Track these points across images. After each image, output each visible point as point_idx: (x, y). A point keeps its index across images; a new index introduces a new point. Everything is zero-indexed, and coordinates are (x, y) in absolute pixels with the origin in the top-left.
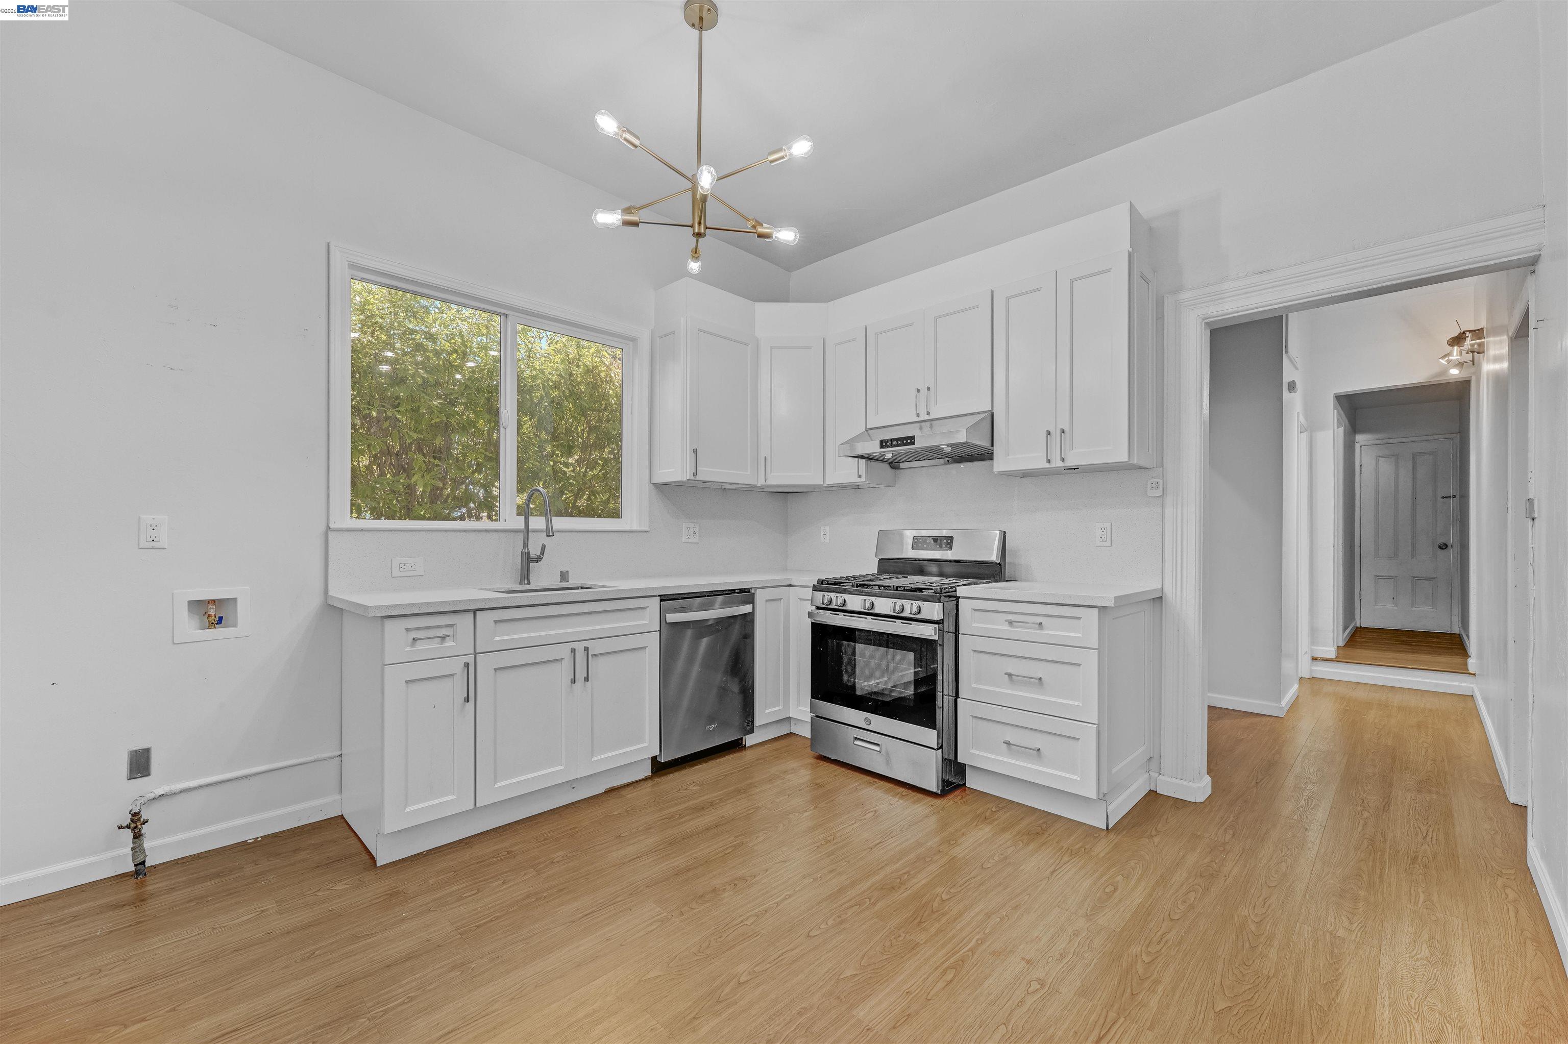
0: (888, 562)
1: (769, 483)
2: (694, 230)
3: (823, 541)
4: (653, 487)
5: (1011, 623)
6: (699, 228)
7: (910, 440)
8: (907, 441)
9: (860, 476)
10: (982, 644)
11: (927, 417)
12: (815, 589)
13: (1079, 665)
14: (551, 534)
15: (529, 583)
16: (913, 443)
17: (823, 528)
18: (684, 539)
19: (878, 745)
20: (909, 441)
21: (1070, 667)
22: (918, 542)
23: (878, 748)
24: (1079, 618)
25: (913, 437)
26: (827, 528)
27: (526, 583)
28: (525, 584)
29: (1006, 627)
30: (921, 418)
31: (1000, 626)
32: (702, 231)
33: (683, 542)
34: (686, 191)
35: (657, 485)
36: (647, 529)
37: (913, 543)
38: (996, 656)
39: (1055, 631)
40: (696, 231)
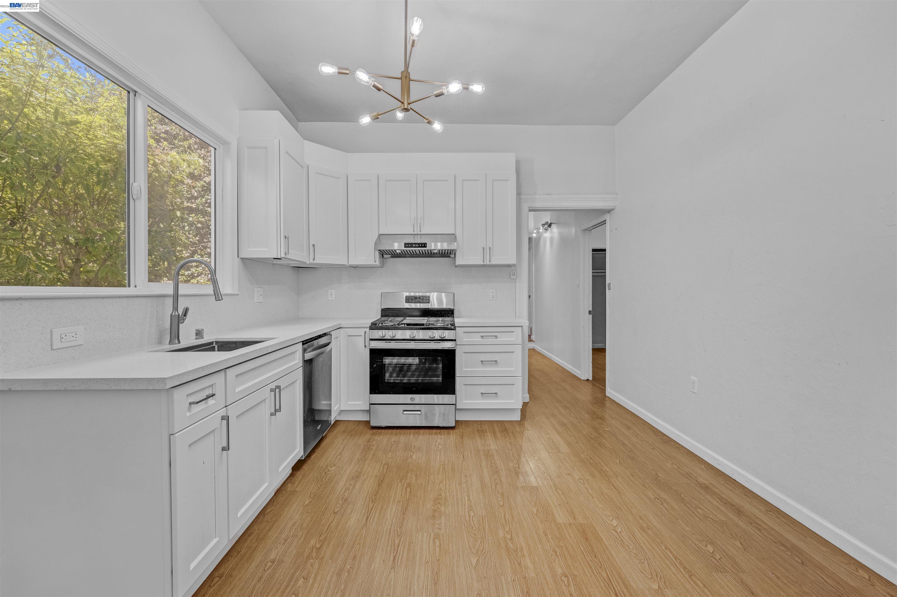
0: (388, 310)
1: (315, 262)
3: (330, 299)
4: (240, 261)
5: (482, 337)
7: (424, 245)
8: (422, 245)
9: (375, 262)
10: (468, 349)
11: (419, 233)
12: (371, 328)
13: (513, 352)
14: (221, 299)
15: (179, 342)
16: (426, 247)
17: (330, 291)
18: (256, 300)
19: (420, 411)
20: (420, 245)
21: (509, 354)
22: (409, 300)
23: (419, 413)
24: (513, 332)
25: (426, 244)
26: (333, 291)
27: (177, 342)
28: (176, 344)
29: (480, 339)
30: (415, 233)
31: (477, 338)
33: (255, 302)
35: (242, 259)
36: (237, 293)
37: (406, 300)
38: (472, 354)
39: (503, 338)
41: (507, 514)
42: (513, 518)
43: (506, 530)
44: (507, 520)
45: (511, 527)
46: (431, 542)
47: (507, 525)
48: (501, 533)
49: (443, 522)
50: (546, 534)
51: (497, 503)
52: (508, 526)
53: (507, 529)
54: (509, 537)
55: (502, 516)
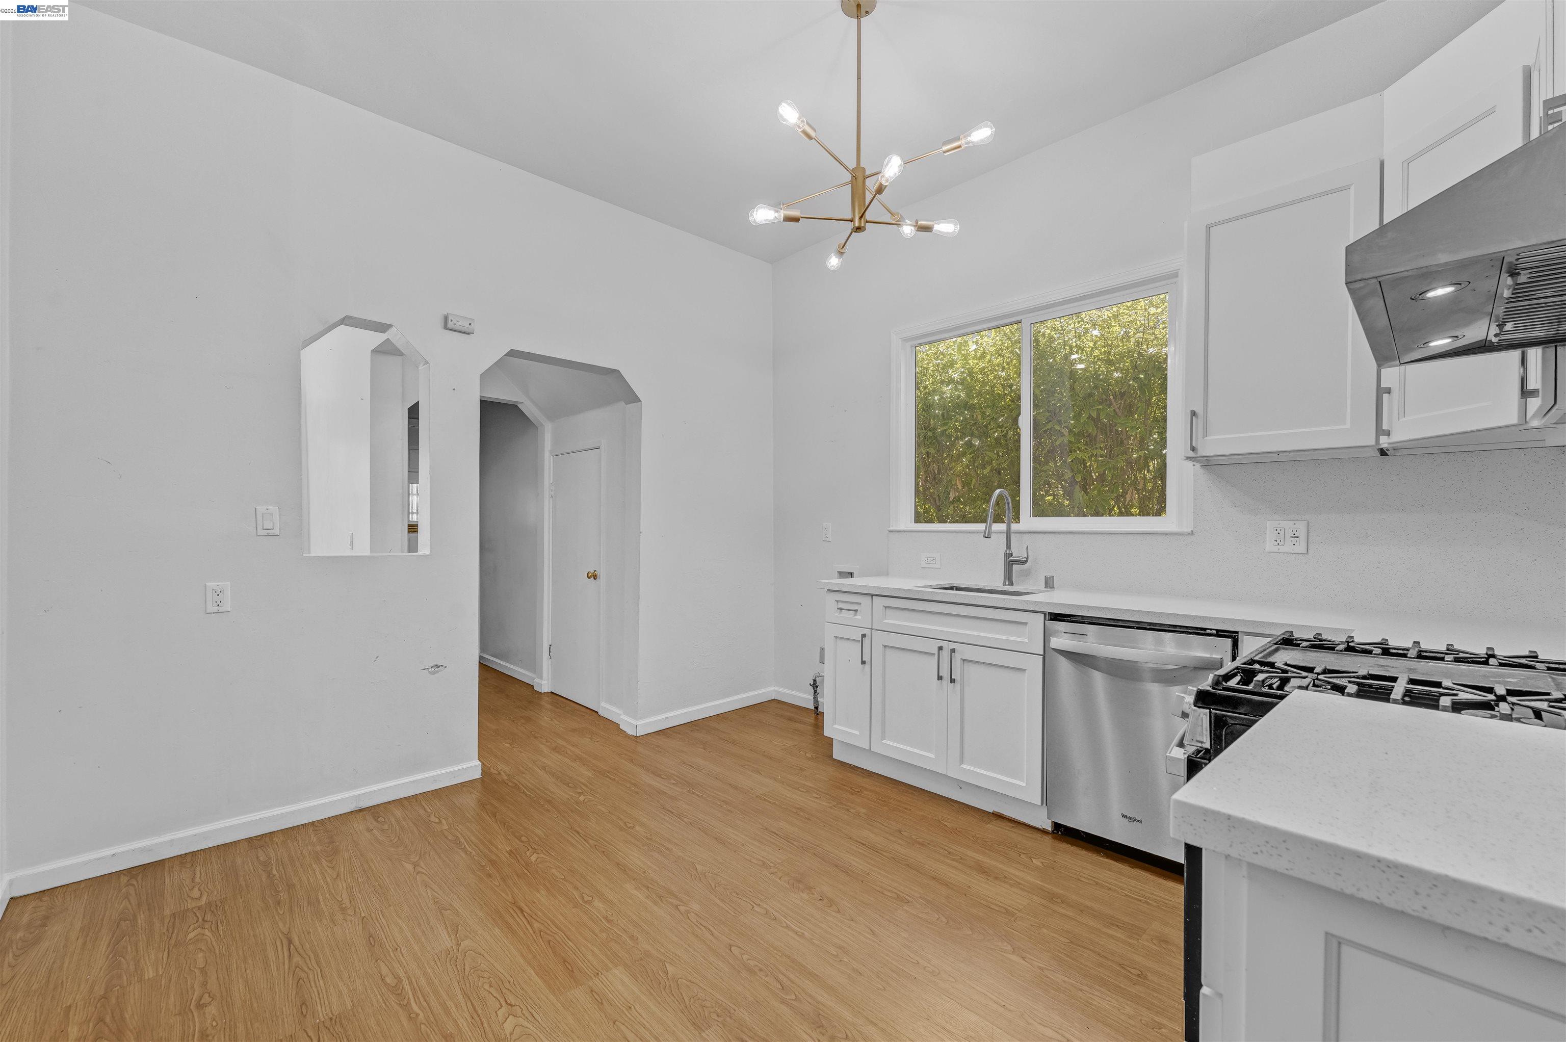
2: (854, 224)
4: (1201, 471)
6: (860, 222)
18: (1270, 548)
27: (1008, 584)
32: (863, 225)
33: (1268, 550)
34: (846, 184)
35: (1207, 466)
36: (1188, 530)
40: (857, 225)
41: (711, 937)
42: (697, 936)
43: (692, 914)
44: (702, 928)
45: (689, 921)
46: (762, 859)
47: (697, 921)
48: (695, 907)
49: (780, 883)
50: (632, 937)
51: (743, 948)
52: (694, 921)
53: (692, 916)
54: (682, 908)
55: (715, 931)
